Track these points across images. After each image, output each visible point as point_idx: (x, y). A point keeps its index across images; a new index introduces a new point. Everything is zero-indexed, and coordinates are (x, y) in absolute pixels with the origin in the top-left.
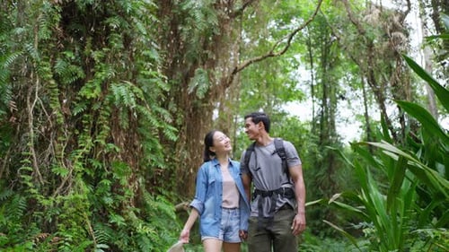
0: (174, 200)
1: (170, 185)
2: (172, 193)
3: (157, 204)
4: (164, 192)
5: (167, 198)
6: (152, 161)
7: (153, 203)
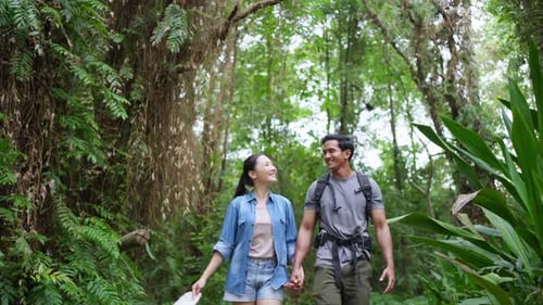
0: (123, 227)
1: (116, 203)
2: (119, 215)
3: (85, 229)
4: (104, 214)
5: (108, 221)
6: (78, 148)
7: (75, 227)
